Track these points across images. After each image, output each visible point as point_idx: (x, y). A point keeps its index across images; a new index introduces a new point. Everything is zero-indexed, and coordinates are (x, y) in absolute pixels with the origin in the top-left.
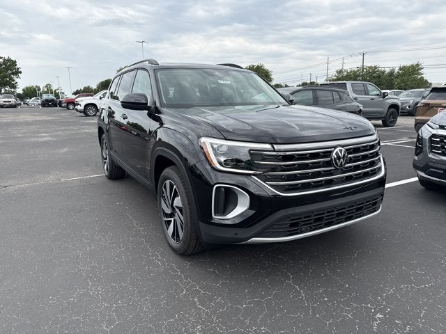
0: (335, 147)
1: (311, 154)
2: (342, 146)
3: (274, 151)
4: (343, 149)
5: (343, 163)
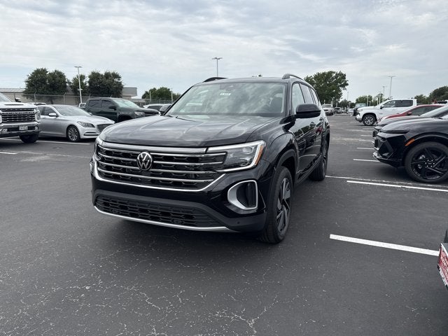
4: (147, 154)
5: (146, 166)
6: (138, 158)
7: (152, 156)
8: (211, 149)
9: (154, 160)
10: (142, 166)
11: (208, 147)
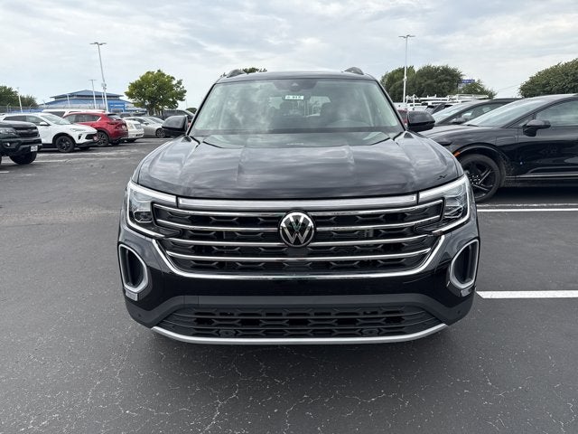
0: (288, 211)
1: (240, 218)
2: (305, 211)
3: (177, 207)
4: (303, 216)
5: (302, 239)
6: (283, 224)
7: (313, 218)
8: (423, 195)
9: (316, 224)
10: (292, 239)
11: (417, 193)
